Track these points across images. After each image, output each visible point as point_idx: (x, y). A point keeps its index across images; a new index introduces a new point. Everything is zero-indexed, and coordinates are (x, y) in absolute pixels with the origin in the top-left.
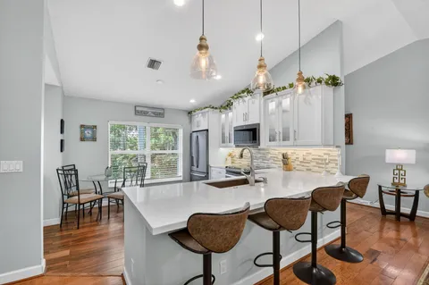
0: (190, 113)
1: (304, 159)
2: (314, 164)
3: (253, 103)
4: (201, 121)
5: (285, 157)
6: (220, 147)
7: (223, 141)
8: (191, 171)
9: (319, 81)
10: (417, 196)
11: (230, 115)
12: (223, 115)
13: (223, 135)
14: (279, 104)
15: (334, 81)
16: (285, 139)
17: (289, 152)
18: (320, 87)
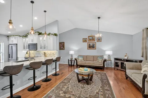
0: (8, 36)
2: (52, 55)
3: (35, 37)
4: (13, 40)
5: (45, 53)
6: (23, 50)
7: (24, 48)
8: (9, 60)
9: (52, 34)
10: (74, 61)
11: (27, 39)
12: (24, 39)
13: (24, 46)
14: (43, 38)
15: (56, 35)
16: (45, 48)
17: (46, 52)
18: (52, 36)
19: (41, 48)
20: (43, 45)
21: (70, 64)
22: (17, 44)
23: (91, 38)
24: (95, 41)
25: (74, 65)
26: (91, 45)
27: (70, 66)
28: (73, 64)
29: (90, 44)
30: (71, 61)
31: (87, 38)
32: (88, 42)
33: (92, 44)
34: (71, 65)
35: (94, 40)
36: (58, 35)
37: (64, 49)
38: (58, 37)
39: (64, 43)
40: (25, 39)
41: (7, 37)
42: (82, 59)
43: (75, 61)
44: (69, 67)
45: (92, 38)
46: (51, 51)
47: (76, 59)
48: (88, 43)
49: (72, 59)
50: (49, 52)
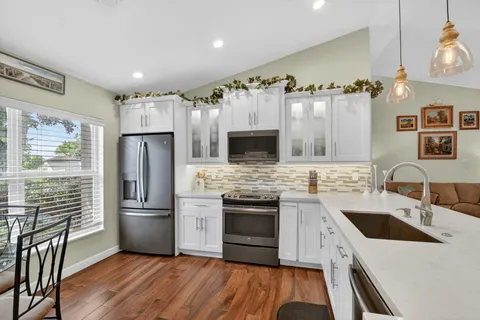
0: (120, 98)
1: (328, 178)
2: (341, 183)
3: (267, 100)
4: (151, 116)
6: (188, 163)
19: (297, 152)
22: (172, 133)
23: (433, 114)
24: (452, 125)
26: (437, 141)
29: (430, 140)
31: (416, 117)
32: (420, 130)
33: (441, 138)
35: (446, 121)
40: (205, 113)
41: (117, 98)
45: (440, 114)
48: (423, 136)
50: (344, 169)
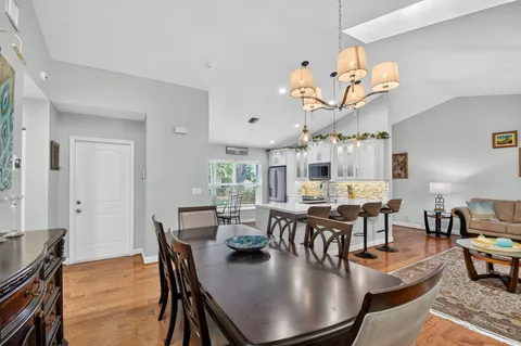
0: (268, 151)
3: (325, 146)
4: (279, 158)
5: (349, 187)
6: (296, 180)
7: (299, 176)
8: (269, 201)
9: (373, 136)
10: (451, 218)
11: (305, 154)
12: (299, 154)
13: (299, 170)
14: (345, 149)
15: (383, 136)
16: (350, 174)
17: (353, 184)
18: (373, 140)
19: (340, 174)
20: (345, 167)
21: (433, 228)
22: (285, 167)
25: (449, 234)
27: (434, 235)
28: (444, 229)
30: (438, 217)
31: (515, 131)
32: (520, 146)
34: (438, 233)
36: (390, 135)
37: (406, 177)
38: (390, 140)
39: (405, 155)
40: (302, 154)
42: (490, 212)
43: (457, 220)
44: (428, 238)
46: (369, 183)
47: (458, 212)
49: (443, 210)
50: (361, 185)
